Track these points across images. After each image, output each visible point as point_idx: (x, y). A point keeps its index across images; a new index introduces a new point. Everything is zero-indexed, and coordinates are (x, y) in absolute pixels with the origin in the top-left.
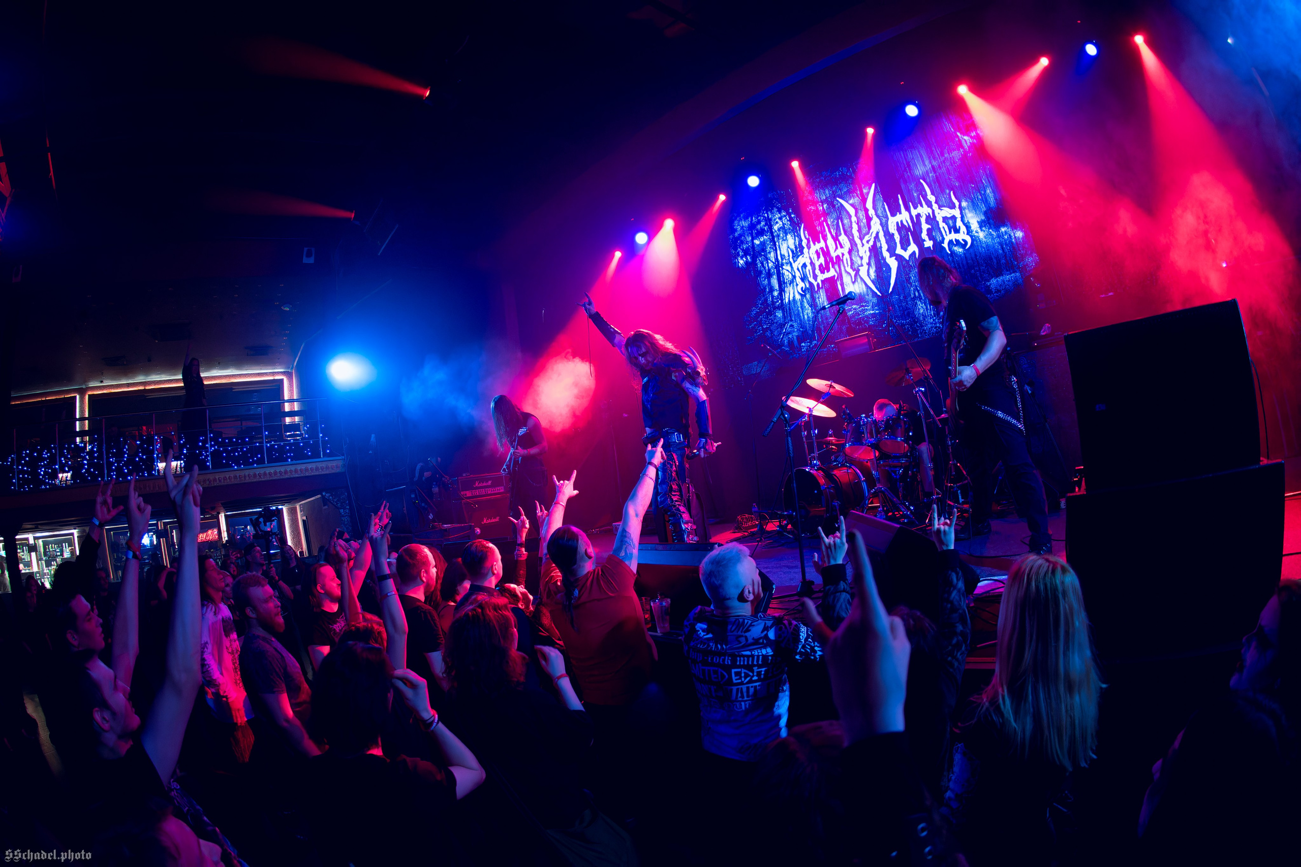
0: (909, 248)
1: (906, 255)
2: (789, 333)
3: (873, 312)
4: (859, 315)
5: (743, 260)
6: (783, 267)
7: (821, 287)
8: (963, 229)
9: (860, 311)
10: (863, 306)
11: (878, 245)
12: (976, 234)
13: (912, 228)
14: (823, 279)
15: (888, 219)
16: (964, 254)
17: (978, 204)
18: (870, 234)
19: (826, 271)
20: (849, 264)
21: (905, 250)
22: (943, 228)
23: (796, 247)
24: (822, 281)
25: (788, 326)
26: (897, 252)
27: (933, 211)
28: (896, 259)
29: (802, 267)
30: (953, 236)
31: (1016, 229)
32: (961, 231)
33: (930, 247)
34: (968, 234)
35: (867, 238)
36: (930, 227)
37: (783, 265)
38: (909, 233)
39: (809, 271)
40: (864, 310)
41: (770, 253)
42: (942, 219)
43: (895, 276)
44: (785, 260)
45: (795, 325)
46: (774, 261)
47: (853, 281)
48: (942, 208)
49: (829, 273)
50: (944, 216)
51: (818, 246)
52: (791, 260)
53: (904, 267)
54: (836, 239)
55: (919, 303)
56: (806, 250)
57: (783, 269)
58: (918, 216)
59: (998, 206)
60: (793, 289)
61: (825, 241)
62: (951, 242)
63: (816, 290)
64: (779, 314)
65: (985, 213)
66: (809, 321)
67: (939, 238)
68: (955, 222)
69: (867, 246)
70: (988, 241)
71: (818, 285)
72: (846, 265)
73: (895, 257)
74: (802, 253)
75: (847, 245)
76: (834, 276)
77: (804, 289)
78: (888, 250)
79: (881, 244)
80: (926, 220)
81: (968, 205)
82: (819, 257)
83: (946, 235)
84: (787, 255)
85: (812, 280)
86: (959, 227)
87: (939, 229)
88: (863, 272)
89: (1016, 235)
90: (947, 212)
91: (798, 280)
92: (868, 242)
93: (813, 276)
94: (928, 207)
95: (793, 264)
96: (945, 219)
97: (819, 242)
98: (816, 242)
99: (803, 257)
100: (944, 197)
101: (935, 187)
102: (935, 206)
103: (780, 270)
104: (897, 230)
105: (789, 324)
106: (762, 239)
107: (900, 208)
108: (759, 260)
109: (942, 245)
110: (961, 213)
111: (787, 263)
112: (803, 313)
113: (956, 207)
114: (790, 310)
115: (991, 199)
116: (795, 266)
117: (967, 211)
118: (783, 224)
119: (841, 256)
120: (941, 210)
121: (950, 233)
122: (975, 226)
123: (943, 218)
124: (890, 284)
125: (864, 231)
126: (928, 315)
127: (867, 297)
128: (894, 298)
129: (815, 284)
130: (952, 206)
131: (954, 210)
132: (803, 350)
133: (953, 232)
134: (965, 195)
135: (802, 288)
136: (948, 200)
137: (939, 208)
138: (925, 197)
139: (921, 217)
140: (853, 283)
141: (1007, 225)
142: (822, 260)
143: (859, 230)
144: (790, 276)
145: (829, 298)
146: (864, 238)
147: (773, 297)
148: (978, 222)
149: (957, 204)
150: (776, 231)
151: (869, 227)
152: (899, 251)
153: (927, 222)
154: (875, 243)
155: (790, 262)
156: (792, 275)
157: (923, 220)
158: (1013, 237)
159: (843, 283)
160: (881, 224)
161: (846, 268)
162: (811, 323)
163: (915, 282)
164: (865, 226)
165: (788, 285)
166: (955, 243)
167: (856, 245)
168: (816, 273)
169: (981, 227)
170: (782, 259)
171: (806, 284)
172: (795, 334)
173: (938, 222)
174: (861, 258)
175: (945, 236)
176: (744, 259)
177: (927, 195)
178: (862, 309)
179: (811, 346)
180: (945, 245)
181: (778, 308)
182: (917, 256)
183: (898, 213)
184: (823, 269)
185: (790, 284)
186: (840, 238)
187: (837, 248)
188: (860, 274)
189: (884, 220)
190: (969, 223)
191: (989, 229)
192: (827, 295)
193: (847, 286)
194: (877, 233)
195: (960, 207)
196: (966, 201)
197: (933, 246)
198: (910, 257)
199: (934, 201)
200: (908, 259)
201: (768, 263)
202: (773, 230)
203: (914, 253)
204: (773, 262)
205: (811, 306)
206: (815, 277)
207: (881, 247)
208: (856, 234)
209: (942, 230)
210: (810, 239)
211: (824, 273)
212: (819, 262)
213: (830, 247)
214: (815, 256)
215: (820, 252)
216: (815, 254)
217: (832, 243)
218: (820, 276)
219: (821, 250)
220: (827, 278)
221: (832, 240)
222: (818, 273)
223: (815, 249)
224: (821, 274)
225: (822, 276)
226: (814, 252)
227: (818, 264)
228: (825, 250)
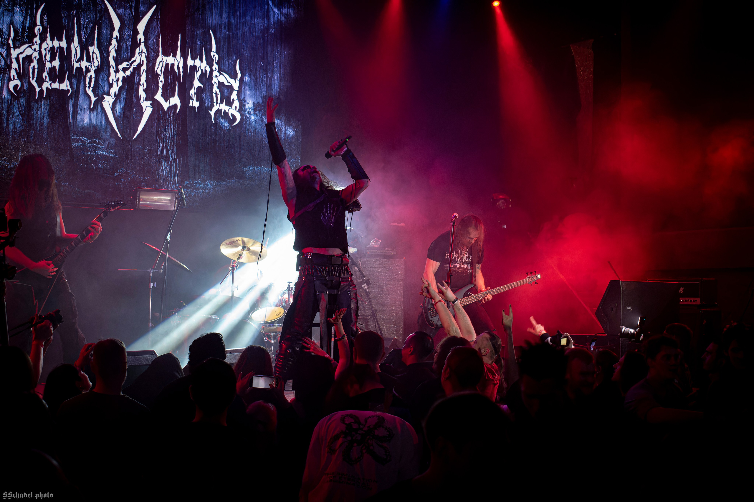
0: (171, 99)
1: (166, 106)
3: (107, 154)
4: (87, 151)
7: (44, 96)
8: (236, 104)
9: (90, 146)
10: (95, 142)
11: (136, 79)
12: (247, 115)
13: (182, 78)
14: (51, 88)
15: (158, 55)
16: (229, 130)
17: (260, 85)
18: (130, 62)
19: (58, 80)
20: (92, 85)
21: (166, 100)
22: (216, 93)
23: (23, 30)
24: (47, 88)
26: (156, 97)
27: (212, 71)
28: (151, 104)
29: (23, 58)
30: (224, 107)
31: (289, 126)
32: (233, 107)
33: (195, 107)
34: (237, 111)
35: (124, 65)
36: (202, 86)
38: (177, 82)
39: (34, 68)
40: (96, 147)
42: (217, 84)
43: (145, 124)
47: (92, 107)
48: (222, 73)
49: (61, 85)
50: (221, 81)
51: (56, 43)
52: (11, 42)
53: (159, 117)
54: (84, 47)
55: (164, 163)
56: (37, 40)
58: (194, 68)
59: (279, 96)
61: (70, 41)
62: (219, 111)
63: (37, 98)
65: (264, 97)
67: (207, 103)
68: (231, 93)
69: (121, 75)
70: (257, 127)
72: (87, 85)
73: (151, 102)
74: (31, 42)
75: (97, 63)
76: (68, 90)
77: (18, 88)
78: (145, 90)
79: (140, 80)
80: (200, 76)
81: (250, 82)
82: (52, 59)
83: (217, 103)
84: (7, 32)
85: (34, 82)
86: (233, 100)
87: (212, 93)
88: (108, 102)
89: (287, 132)
90: (225, 79)
91: (13, 73)
92: (125, 70)
93: (37, 78)
94: (207, 64)
95: (12, 50)
96: (221, 85)
97: (60, 39)
98: (55, 38)
99: (30, 47)
100: (229, 63)
101: (223, 46)
102: (215, 66)
104: (165, 73)
107: (177, 50)
109: (209, 111)
110: (239, 87)
111: (2, 45)
112: (8, 119)
113: (237, 77)
115: (276, 86)
116: (14, 53)
117: (247, 87)
119: (84, 70)
120: (221, 74)
121: (222, 102)
122: (249, 105)
123: (219, 82)
124: (137, 130)
125: (124, 55)
126: (171, 180)
127: (104, 133)
128: (137, 148)
129: (37, 89)
130: (233, 76)
131: (233, 80)
133: (224, 103)
134: (251, 70)
135: (15, 87)
136: (231, 66)
137: (219, 71)
138: (209, 51)
139: (197, 73)
140: (91, 110)
141: (281, 119)
142: (56, 63)
143: (118, 51)
144: (3, 62)
145: (52, 116)
146: (121, 64)
148: (254, 103)
149: (239, 75)
151: (133, 55)
152: (159, 97)
153: (200, 80)
154: (132, 74)
155: (9, 45)
156: (6, 62)
157: (198, 75)
158: (284, 132)
159: (77, 105)
160: (147, 57)
161: (87, 89)
163: (166, 139)
164: (126, 50)
166: (223, 115)
167: (109, 67)
168: (44, 76)
169: (255, 110)
171: (25, 85)
173: (213, 85)
174: (111, 85)
175: (215, 104)
177: (211, 51)
178: (93, 146)
179: (9, 167)
180: (212, 113)
182: (177, 112)
183: (172, 54)
184: (54, 76)
186: (91, 49)
187: (81, 59)
188: (103, 103)
189: (152, 54)
190: (245, 100)
191: (262, 115)
192: (49, 110)
193: (81, 110)
194: (140, 65)
195: (241, 80)
196: (250, 77)
197: (198, 107)
198: (168, 108)
199: (216, 61)
200: (166, 111)
203: (175, 105)
205: (23, 116)
206: (40, 81)
207: (139, 84)
208: (113, 53)
209: (214, 95)
210: (49, 29)
211: (54, 82)
212: (52, 65)
213: (72, 52)
214: (49, 54)
215: (57, 53)
216: (49, 51)
217: (77, 49)
218: (48, 82)
219: (58, 50)
220: (56, 89)
221: (78, 46)
222: (46, 77)
223: (51, 46)
224: (50, 80)
225: (51, 84)
226: (49, 49)
227: (50, 67)
228: (66, 54)
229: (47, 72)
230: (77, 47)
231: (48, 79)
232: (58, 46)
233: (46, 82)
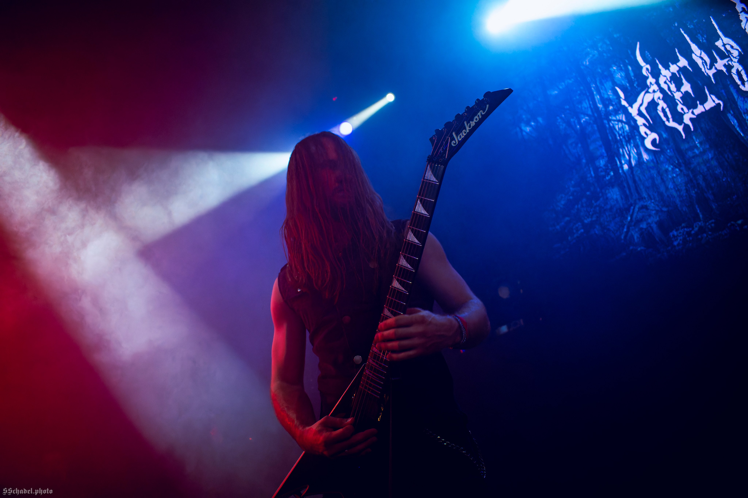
2: (639, 221)
5: (531, 126)
6: (610, 118)
7: (692, 130)
14: (694, 117)
19: (698, 102)
23: (631, 82)
24: (691, 119)
25: (636, 209)
29: (646, 109)
37: (608, 114)
39: (663, 110)
41: (580, 102)
44: (613, 105)
45: (651, 205)
46: (590, 112)
49: (705, 105)
51: (674, 68)
52: (624, 103)
54: (709, 48)
56: (651, 80)
57: (610, 121)
60: (637, 147)
61: (688, 54)
63: (684, 137)
64: (614, 194)
66: (679, 190)
71: (686, 127)
74: (645, 87)
75: (735, 52)
76: (718, 104)
77: (658, 142)
84: (615, 97)
85: (672, 124)
91: (643, 130)
93: (672, 117)
95: (630, 109)
97: (676, 61)
98: (670, 64)
99: (647, 92)
103: (603, 125)
105: (637, 207)
106: (562, 85)
108: (561, 118)
111: (616, 112)
112: (663, 181)
114: (635, 181)
116: (633, 111)
118: (598, 51)
119: (725, 70)
129: (680, 128)
132: (675, 243)
135: (653, 142)
142: (687, 87)
144: (627, 128)
147: (596, 169)
150: (586, 67)
155: (624, 106)
156: (629, 125)
159: (740, 112)
162: (684, 193)
165: (624, 143)
168: (679, 110)
170: (606, 106)
171: (663, 133)
172: (653, 220)
176: (533, 123)
179: (693, 232)
181: (611, 184)
184: (692, 101)
185: (628, 142)
186: (719, 44)
201: (579, 120)
202: (582, 67)
204: (588, 115)
205: (679, 165)
206: (678, 117)
210: (657, 61)
211: (696, 107)
212: (682, 92)
213: (698, 63)
214: (671, 84)
215: (681, 76)
216: (670, 82)
217: (702, 56)
218: (687, 113)
219: (681, 73)
220: (702, 113)
221: (701, 52)
222: (682, 109)
223: (670, 75)
224: (689, 109)
225: (693, 113)
226: (669, 79)
227: (681, 95)
228: (691, 70)
229: (680, 102)
230: (701, 54)
231: (686, 110)
232: (677, 69)
233: (685, 113)
